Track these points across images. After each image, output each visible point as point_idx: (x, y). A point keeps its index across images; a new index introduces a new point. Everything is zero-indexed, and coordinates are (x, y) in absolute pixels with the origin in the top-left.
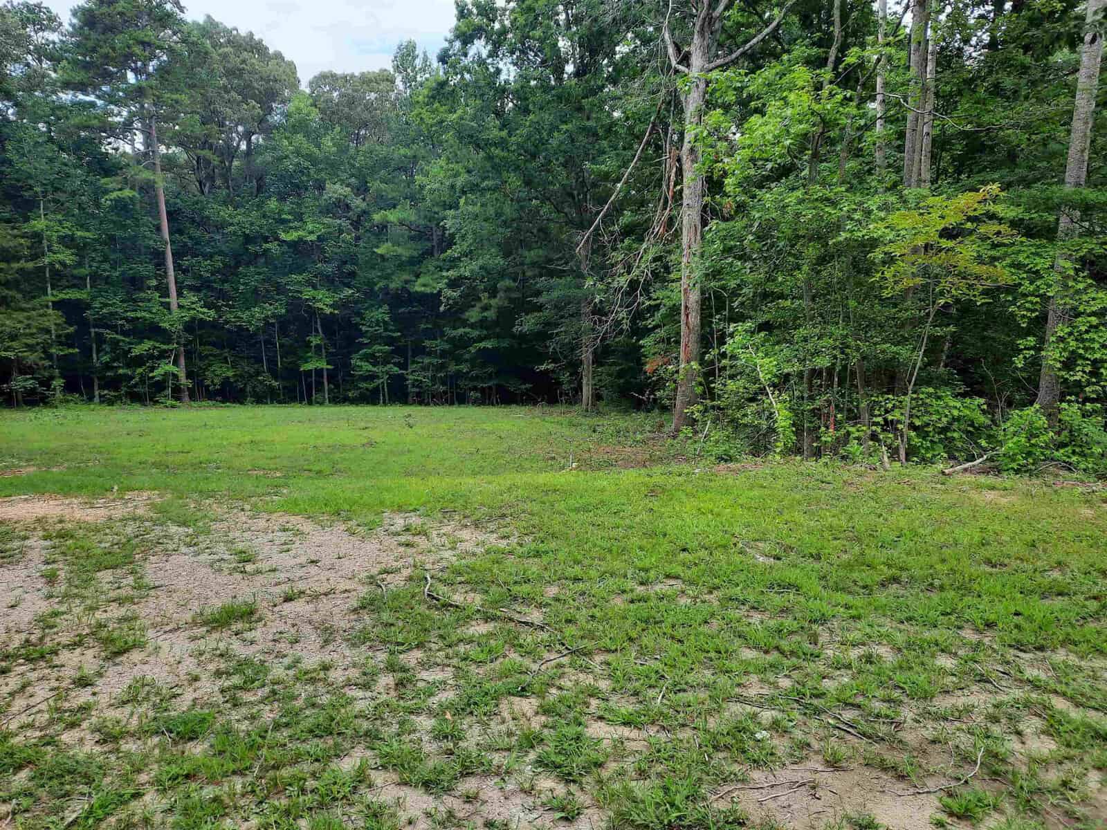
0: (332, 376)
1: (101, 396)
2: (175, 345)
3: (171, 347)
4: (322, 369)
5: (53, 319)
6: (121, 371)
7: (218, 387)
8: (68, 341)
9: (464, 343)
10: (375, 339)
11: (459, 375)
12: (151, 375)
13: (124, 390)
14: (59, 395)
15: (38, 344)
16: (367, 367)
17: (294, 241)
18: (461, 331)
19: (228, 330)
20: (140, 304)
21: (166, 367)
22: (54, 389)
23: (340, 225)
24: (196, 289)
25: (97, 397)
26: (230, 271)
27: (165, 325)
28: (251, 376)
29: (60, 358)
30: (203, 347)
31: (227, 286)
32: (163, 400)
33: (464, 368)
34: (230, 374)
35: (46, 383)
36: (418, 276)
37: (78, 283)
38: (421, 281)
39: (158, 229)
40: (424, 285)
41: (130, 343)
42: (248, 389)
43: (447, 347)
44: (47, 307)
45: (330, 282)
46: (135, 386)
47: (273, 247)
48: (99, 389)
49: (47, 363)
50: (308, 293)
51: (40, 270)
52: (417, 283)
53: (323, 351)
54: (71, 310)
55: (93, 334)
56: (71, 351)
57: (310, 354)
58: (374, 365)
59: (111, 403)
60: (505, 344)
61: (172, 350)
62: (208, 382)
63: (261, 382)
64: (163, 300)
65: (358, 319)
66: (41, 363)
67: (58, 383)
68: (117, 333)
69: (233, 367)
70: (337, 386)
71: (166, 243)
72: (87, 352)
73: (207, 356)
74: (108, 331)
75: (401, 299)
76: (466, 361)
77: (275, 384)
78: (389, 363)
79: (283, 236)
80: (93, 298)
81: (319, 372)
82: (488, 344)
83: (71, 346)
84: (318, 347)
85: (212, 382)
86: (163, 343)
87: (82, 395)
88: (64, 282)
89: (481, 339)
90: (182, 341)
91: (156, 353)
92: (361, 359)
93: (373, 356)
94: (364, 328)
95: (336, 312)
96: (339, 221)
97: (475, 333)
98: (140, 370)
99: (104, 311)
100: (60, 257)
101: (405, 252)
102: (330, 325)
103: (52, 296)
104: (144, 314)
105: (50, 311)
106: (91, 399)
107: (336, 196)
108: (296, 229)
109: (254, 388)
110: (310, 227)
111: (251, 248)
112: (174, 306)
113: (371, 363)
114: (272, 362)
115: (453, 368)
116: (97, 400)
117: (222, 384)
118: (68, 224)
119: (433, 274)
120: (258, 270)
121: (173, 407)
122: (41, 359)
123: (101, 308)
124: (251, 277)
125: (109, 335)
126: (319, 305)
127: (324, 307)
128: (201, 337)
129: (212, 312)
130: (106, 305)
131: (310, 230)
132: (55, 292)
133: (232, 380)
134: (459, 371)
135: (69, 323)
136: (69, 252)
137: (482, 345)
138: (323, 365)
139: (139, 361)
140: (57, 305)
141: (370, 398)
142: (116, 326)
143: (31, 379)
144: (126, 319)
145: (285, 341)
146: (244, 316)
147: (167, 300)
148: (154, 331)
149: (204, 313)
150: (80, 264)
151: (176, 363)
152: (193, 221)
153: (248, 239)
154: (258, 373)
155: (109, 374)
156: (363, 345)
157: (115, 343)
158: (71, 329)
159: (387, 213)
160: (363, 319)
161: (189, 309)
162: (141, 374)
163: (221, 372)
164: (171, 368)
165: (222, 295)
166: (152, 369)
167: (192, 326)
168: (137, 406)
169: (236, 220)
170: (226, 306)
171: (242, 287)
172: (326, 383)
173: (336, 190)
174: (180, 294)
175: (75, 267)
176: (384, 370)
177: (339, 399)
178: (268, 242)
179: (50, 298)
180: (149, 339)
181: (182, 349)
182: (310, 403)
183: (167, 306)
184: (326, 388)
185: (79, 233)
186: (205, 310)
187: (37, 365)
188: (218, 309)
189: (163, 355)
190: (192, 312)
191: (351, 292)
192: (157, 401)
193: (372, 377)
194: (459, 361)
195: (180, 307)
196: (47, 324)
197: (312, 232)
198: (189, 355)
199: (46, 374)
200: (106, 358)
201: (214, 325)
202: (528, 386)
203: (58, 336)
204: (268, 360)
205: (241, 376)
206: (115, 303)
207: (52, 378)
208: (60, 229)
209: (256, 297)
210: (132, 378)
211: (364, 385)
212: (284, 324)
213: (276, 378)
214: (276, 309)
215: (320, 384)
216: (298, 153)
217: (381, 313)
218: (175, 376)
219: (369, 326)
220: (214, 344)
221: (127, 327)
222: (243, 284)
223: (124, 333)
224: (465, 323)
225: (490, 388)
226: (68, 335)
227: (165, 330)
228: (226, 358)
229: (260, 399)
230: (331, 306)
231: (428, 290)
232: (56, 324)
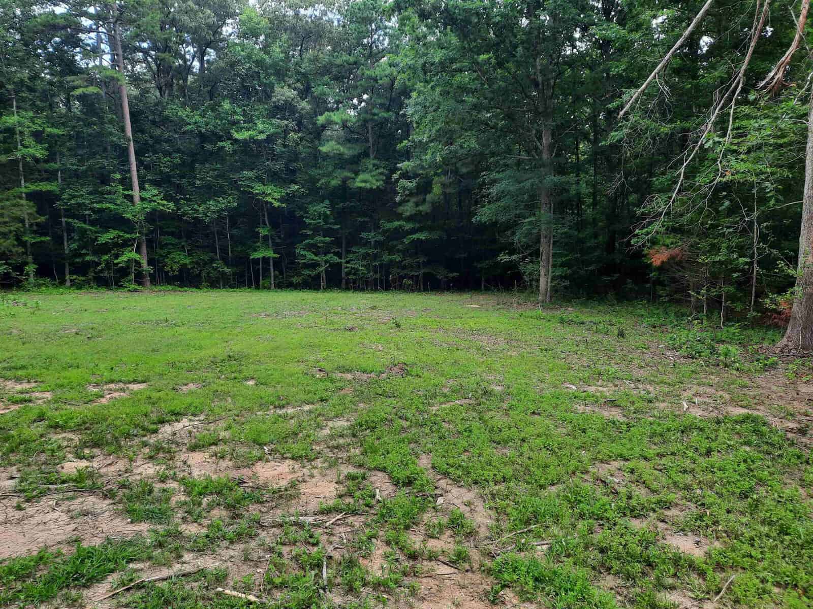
0: (277, 263)
1: (71, 281)
2: (138, 235)
3: (134, 236)
4: (269, 258)
5: (26, 209)
6: (88, 258)
7: (176, 273)
8: (40, 230)
9: (398, 234)
10: (316, 230)
11: (391, 263)
12: (116, 261)
13: (91, 275)
14: (32, 279)
15: (10, 232)
16: (310, 256)
17: (245, 140)
18: (396, 224)
19: (186, 221)
20: (106, 196)
21: (130, 255)
22: (28, 275)
23: (287, 126)
24: (155, 183)
25: (69, 281)
26: (187, 167)
27: (128, 216)
28: (205, 264)
29: (33, 245)
30: (163, 237)
31: (184, 181)
32: (127, 284)
33: (397, 258)
34: (187, 261)
35: (20, 268)
36: (357, 173)
37: (51, 176)
38: (362, 176)
39: (123, 130)
40: (365, 181)
41: (96, 232)
42: (203, 274)
43: (380, 238)
44: (21, 198)
45: (274, 178)
46: (102, 271)
47: (227, 145)
48: (71, 273)
49: (21, 250)
50: (258, 188)
51: (15, 162)
52: (358, 180)
53: (270, 241)
54: (41, 200)
55: (64, 224)
56: (43, 239)
57: (258, 244)
58: (316, 255)
59: (79, 287)
60: (435, 235)
61: (134, 239)
62: (167, 269)
63: (215, 269)
64: (126, 192)
65: (302, 213)
66: (14, 250)
67: (31, 268)
68: (85, 223)
69: (189, 255)
70: (281, 273)
71: (129, 140)
72: (59, 240)
73: (166, 244)
74: (76, 221)
75: (343, 192)
76: (399, 251)
77: (227, 270)
78: (329, 252)
79: (237, 136)
80: (63, 191)
81: (266, 260)
82: (422, 236)
83: (46, 235)
84: (265, 238)
85: (171, 268)
86: (125, 232)
87: (53, 279)
88: (36, 175)
89: (413, 231)
90: (145, 230)
91: (120, 241)
92: (304, 249)
93: (314, 246)
94: (308, 221)
95: (284, 205)
96: (286, 122)
97: (409, 226)
98: (106, 257)
99: (73, 202)
100: (31, 151)
101: (347, 151)
102: (276, 217)
103: (25, 187)
104: (108, 205)
105: (24, 202)
106: (62, 282)
107: (284, 98)
108: (248, 130)
109: (208, 273)
110: (260, 126)
111: (208, 146)
112: (137, 199)
113: (313, 253)
114: (224, 250)
115: (386, 258)
116: (68, 284)
117: (180, 270)
118: (39, 121)
119: (371, 171)
120: (212, 167)
121: (136, 291)
122: (14, 246)
123: (69, 199)
124: (206, 173)
125: (76, 223)
126: (269, 199)
127: (273, 201)
128: (161, 228)
129: (171, 205)
130: (74, 197)
131: (262, 129)
132: (28, 185)
133: (189, 267)
134: (391, 261)
135: (40, 212)
136: (39, 147)
137: (415, 236)
138: (270, 254)
139: (105, 249)
140: (31, 196)
141: (312, 284)
142: (84, 216)
143: (5, 264)
144: (92, 209)
145: (235, 232)
146: (201, 209)
147: (130, 192)
148: (118, 221)
149: (163, 205)
150: (51, 158)
151: (138, 251)
152: (154, 122)
153: (203, 138)
154: (212, 260)
155: (78, 260)
156: (307, 236)
157: (83, 232)
158: (42, 219)
159: (332, 114)
160: (307, 212)
161: (151, 201)
162: (107, 261)
163: (179, 259)
164: (133, 255)
165: (179, 189)
166: (117, 256)
167: (153, 217)
168: (103, 290)
169: (193, 121)
170: (183, 199)
171: (198, 182)
172: (272, 270)
173: (284, 93)
174: (142, 188)
175: (46, 161)
176: (325, 258)
177: (284, 285)
178: (222, 141)
179: (24, 190)
180: (114, 229)
181: (144, 238)
182: (258, 287)
183: (130, 198)
184: (272, 274)
185: (49, 130)
186: (165, 202)
187: (10, 251)
188: (177, 202)
189: (126, 244)
190: (153, 204)
191: (297, 187)
192: (121, 286)
193: (315, 265)
194: (391, 251)
195: (142, 199)
196: (19, 213)
197: (262, 132)
198: (150, 243)
199: (20, 260)
200: (74, 246)
201: (174, 217)
202: (455, 274)
203: (31, 225)
204: (220, 249)
205: (197, 263)
206: (82, 195)
207: (26, 263)
208: (31, 124)
209: (211, 191)
210: (98, 264)
211: (306, 272)
212: (234, 216)
213: (227, 264)
214: (229, 202)
215: (266, 270)
216: (249, 57)
217: (323, 208)
218: (138, 263)
219: (312, 219)
220: (172, 234)
221: (94, 217)
222: (199, 179)
223: (92, 223)
224: (399, 217)
225: (418, 276)
226: (38, 224)
227: (128, 220)
228: (183, 247)
229: (214, 284)
230: (278, 200)
231: (368, 186)
232: (28, 214)
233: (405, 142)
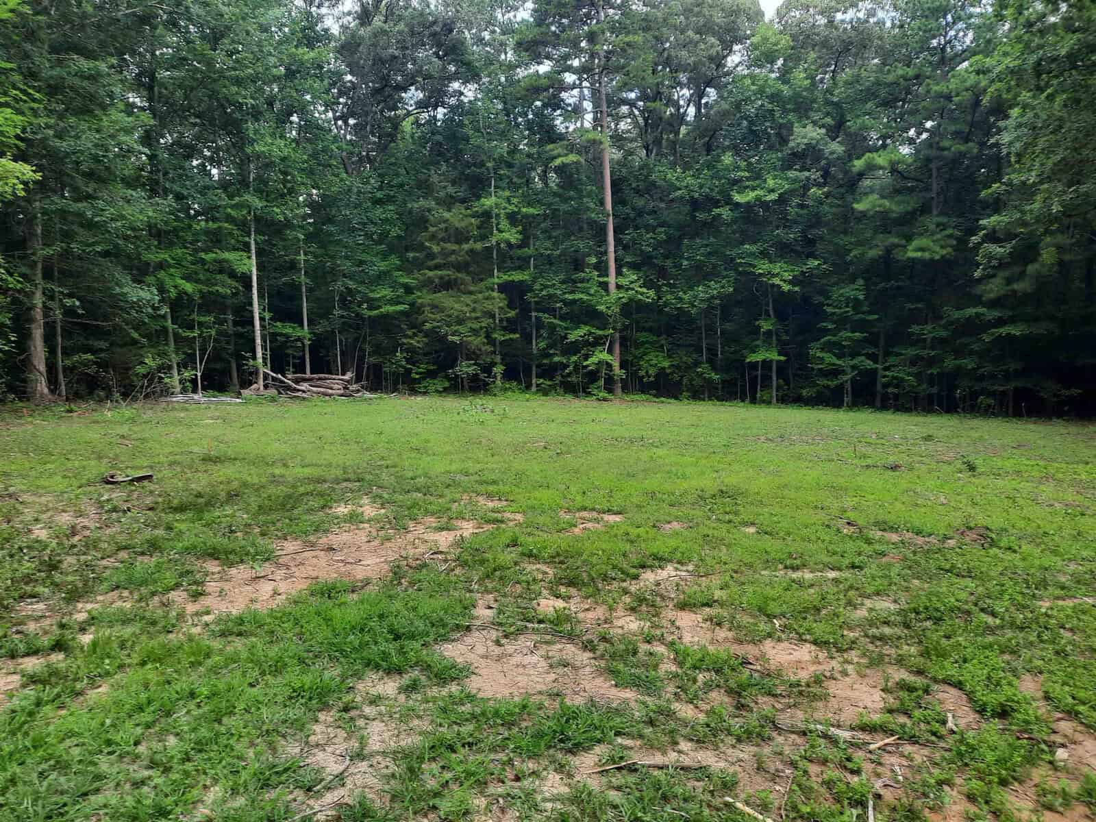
0: (781, 368)
1: (538, 385)
2: (611, 331)
3: (607, 332)
4: (771, 361)
5: (498, 302)
6: (556, 359)
7: (652, 379)
8: (510, 326)
9: (974, 327)
10: (842, 322)
11: (958, 372)
12: (585, 364)
13: (559, 378)
14: (499, 382)
15: (481, 328)
16: (829, 358)
17: (748, 203)
18: (971, 311)
19: (667, 314)
20: (579, 285)
21: (601, 355)
22: (495, 377)
23: (808, 179)
24: (634, 267)
25: (534, 385)
26: (672, 246)
27: (602, 308)
28: (688, 368)
29: (501, 343)
30: (639, 334)
31: (669, 263)
32: (595, 392)
33: (969, 363)
34: (666, 364)
35: (487, 369)
36: (909, 238)
37: (522, 264)
38: (916, 243)
39: (602, 203)
40: (922, 249)
41: (566, 328)
42: (685, 381)
43: (944, 334)
44: (493, 290)
45: (785, 251)
46: (569, 375)
47: (725, 213)
48: (538, 376)
49: (489, 348)
50: (763, 267)
51: (488, 250)
52: (910, 248)
53: (774, 338)
54: (513, 292)
55: (533, 319)
56: (512, 336)
57: (758, 343)
58: (839, 358)
59: (546, 394)
60: (1040, 329)
61: (606, 337)
62: (642, 373)
63: (700, 375)
64: (601, 279)
65: (822, 299)
66: (483, 349)
67: (498, 370)
68: (555, 318)
69: (669, 356)
70: (787, 382)
71: (609, 215)
72: (527, 338)
73: (643, 343)
74: (546, 315)
75: (886, 266)
76: (971, 353)
77: (716, 377)
78: (859, 354)
79: (738, 198)
80: (534, 280)
81: (766, 364)
82: (1015, 330)
83: (514, 331)
84: (769, 333)
85: (647, 372)
86: (598, 328)
87: (520, 382)
88: (509, 263)
89: (1000, 322)
90: (619, 326)
91: (591, 339)
92: (822, 349)
93: (837, 344)
94: (829, 310)
95: (797, 289)
96: (807, 174)
97: (993, 314)
98: (574, 358)
99: (544, 293)
100: (506, 235)
101: (896, 207)
102: (784, 305)
103: (498, 278)
104: (581, 296)
105: (495, 294)
106: (528, 387)
107: (806, 141)
108: (754, 189)
109: (691, 380)
110: (771, 183)
111: (701, 216)
112: (612, 287)
113: (835, 355)
114: (712, 351)
115: (950, 363)
116: (534, 389)
117: (657, 376)
118: (515, 201)
119: (932, 235)
120: (705, 242)
121: (605, 400)
122: (484, 343)
123: (541, 290)
124: (696, 251)
125: (547, 318)
126: (777, 281)
127: (781, 283)
128: (637, 322)
129: (652, 293)
130: (546, 287)
131: (774, 185)
132: (501, 275)
133: (668, 371)
134: (959, 368)
135: (511, 306)
136: (514, 231)
137: (1004, 331)
138: (774, 356)
139: (574, 348)
140: (503, 288)
141: (831, 399)
142: (554, 310)
143: (474, 364)
144: (564, 302)
145: (728, 326)
146: (686, 297)
147: (606, 279)
148: (588, 314)
149: (642, 294)
150: (524, 244)
151: (610, 351)
152: (637, 191)
153: (695, 204)
154: (697, 364)
155: (545, 361)
156: (826, 331)
157: (553, 328)
158: (512, 314)
159: (875, 155)
160: (829, 298)
161: (627, 290)
162: (576, 362)
163: (656, 362)
164: (605, 356)
165: (662, 273)
166: (587, 357)
167: (630, 308)
168: (569, 397)
169: (684, 184)
170: (665, 285)
171: (685, 263)
172: (774, 378)
173: (807, 133)
174: (619, 273)
175: (520, 247)
176: (852, 363)
177: (790, 398)
178: (719, 207)
179: (496, 280)
180: (586, 324)
181: (618, 335)
182: (754, 401)
183: (605, 286)
184: (774, 383)
185: (524, 210)
186: (645, 290)
187: (480, 350)
188: (658, 289)
189: (598, 342)
190: (630, 292)
191: (816, 263)
192: (589, 393)
193: (835, 372)
194: (958, 353)
195: (619, 287)
196: (491, 307)
197: (773, 191)
198: (624, 342)
199: (488, 360)
200: (542, 345)
201: (654, 309)
202: (1075, 391)
203: (501, 320)
204: (708, 349)
205: (678, 367)
206: (553, 285)
207: (493, 364)
208: (507, 205)
209: (702, 274)
210: (566, 366)
211: (823, 382)
212: (727, 306)
213: (714, 369)
214: (723, 287)
215: (766, 379)
216: (761, 91)
217: (854, 290)
218: (609, 366)
219: (836, 307)
220: (650, 330)
221: (565, 310)
222: (687, 259)
223: (562, 318)
224: (977, 300)
225: (1004, 393)
226: (508, 320)
227: (601, 313)
228: (662, 346)
229: (697, 394)
230: (790, 282)
231: (927, 255)
232: (499, 308)
233: (995, 186)
